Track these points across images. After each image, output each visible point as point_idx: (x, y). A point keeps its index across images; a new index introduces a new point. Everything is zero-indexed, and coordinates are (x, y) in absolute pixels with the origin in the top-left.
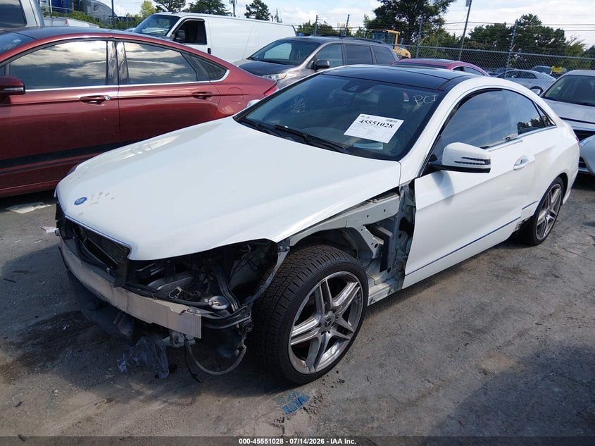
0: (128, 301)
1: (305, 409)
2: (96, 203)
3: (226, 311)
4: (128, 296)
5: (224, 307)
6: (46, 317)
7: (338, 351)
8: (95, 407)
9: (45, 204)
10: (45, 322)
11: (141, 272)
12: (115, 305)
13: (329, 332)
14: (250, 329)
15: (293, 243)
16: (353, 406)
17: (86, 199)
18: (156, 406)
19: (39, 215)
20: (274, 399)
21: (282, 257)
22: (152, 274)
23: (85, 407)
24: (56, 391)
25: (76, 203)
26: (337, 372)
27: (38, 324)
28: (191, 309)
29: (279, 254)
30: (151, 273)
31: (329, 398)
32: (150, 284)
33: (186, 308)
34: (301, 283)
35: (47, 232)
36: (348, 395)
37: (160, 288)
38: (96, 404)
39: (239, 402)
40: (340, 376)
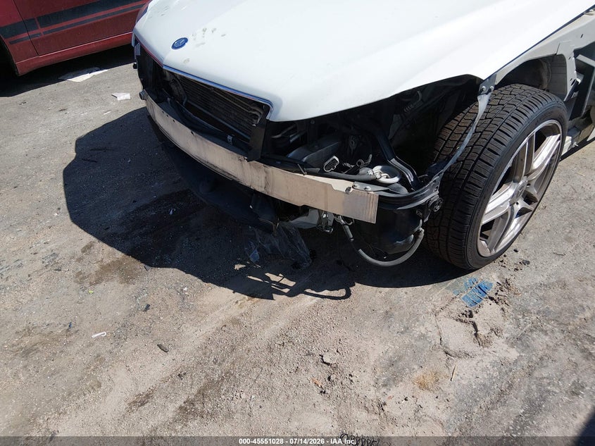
0: (266, 178)
1: (492, 299)
2: (203, 44)
3: (400, 186)
4: (266, 172)
5: (396, 179)
6: (145, 202)
7: (519, 225)
8: (237, 305)
9: (101, 70)
10: (146, 207)
11: (278, 138)
12: (248, 184)
13: (517, 204)
14: (438, 208)
15: (498, 81)
16: (551, 293)
17: (186, 40)
18: (306, 301)
19: (99, 82)
20: (448, 288)
21: (483, 101)
22: (291, 141)
23: (226, 307)
24: (185, 289)
25: (174, 47)
26: (516, 251)
27: (138, 209)
28: (358, 185)
29: (479, 98)
30: (290, 139)
31: (516, 283)
32: (291, 155)
33: (350, 184)
34: (506, 140)
35: (118, 99)
36: (539, 279)
37: (305, 159)
38: (237, 302)
39: (406, 293)
40: (521, 255)
